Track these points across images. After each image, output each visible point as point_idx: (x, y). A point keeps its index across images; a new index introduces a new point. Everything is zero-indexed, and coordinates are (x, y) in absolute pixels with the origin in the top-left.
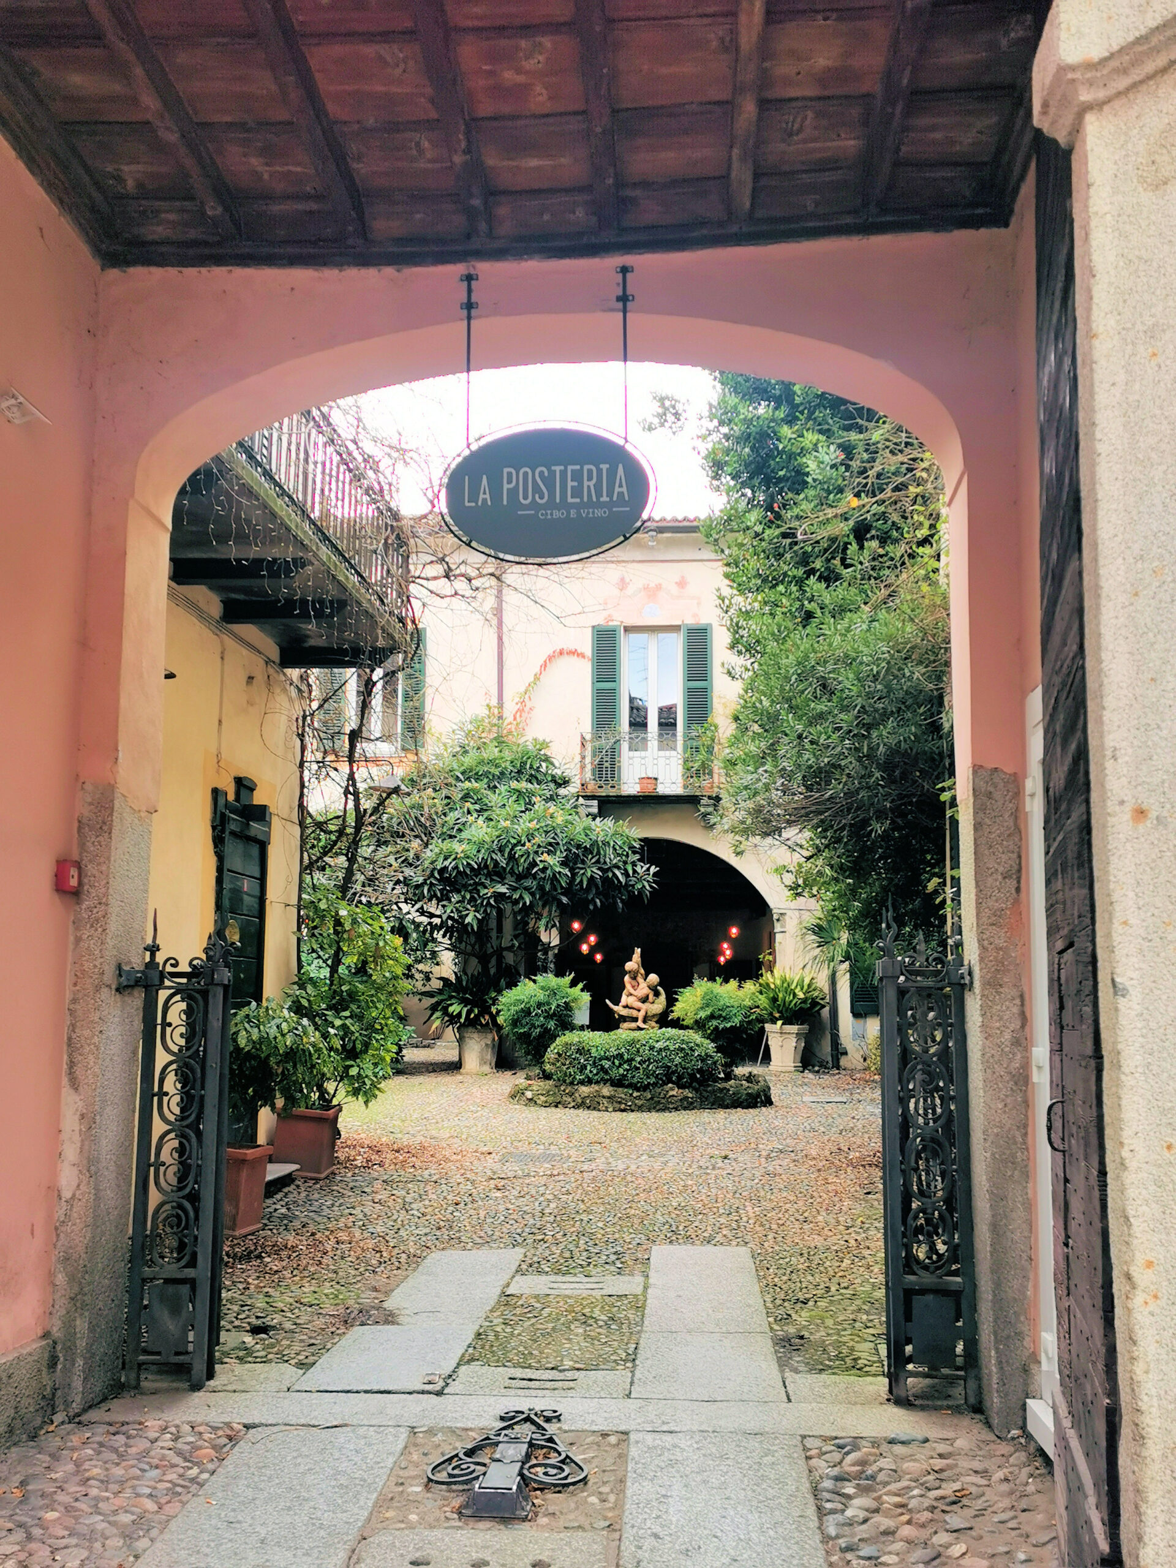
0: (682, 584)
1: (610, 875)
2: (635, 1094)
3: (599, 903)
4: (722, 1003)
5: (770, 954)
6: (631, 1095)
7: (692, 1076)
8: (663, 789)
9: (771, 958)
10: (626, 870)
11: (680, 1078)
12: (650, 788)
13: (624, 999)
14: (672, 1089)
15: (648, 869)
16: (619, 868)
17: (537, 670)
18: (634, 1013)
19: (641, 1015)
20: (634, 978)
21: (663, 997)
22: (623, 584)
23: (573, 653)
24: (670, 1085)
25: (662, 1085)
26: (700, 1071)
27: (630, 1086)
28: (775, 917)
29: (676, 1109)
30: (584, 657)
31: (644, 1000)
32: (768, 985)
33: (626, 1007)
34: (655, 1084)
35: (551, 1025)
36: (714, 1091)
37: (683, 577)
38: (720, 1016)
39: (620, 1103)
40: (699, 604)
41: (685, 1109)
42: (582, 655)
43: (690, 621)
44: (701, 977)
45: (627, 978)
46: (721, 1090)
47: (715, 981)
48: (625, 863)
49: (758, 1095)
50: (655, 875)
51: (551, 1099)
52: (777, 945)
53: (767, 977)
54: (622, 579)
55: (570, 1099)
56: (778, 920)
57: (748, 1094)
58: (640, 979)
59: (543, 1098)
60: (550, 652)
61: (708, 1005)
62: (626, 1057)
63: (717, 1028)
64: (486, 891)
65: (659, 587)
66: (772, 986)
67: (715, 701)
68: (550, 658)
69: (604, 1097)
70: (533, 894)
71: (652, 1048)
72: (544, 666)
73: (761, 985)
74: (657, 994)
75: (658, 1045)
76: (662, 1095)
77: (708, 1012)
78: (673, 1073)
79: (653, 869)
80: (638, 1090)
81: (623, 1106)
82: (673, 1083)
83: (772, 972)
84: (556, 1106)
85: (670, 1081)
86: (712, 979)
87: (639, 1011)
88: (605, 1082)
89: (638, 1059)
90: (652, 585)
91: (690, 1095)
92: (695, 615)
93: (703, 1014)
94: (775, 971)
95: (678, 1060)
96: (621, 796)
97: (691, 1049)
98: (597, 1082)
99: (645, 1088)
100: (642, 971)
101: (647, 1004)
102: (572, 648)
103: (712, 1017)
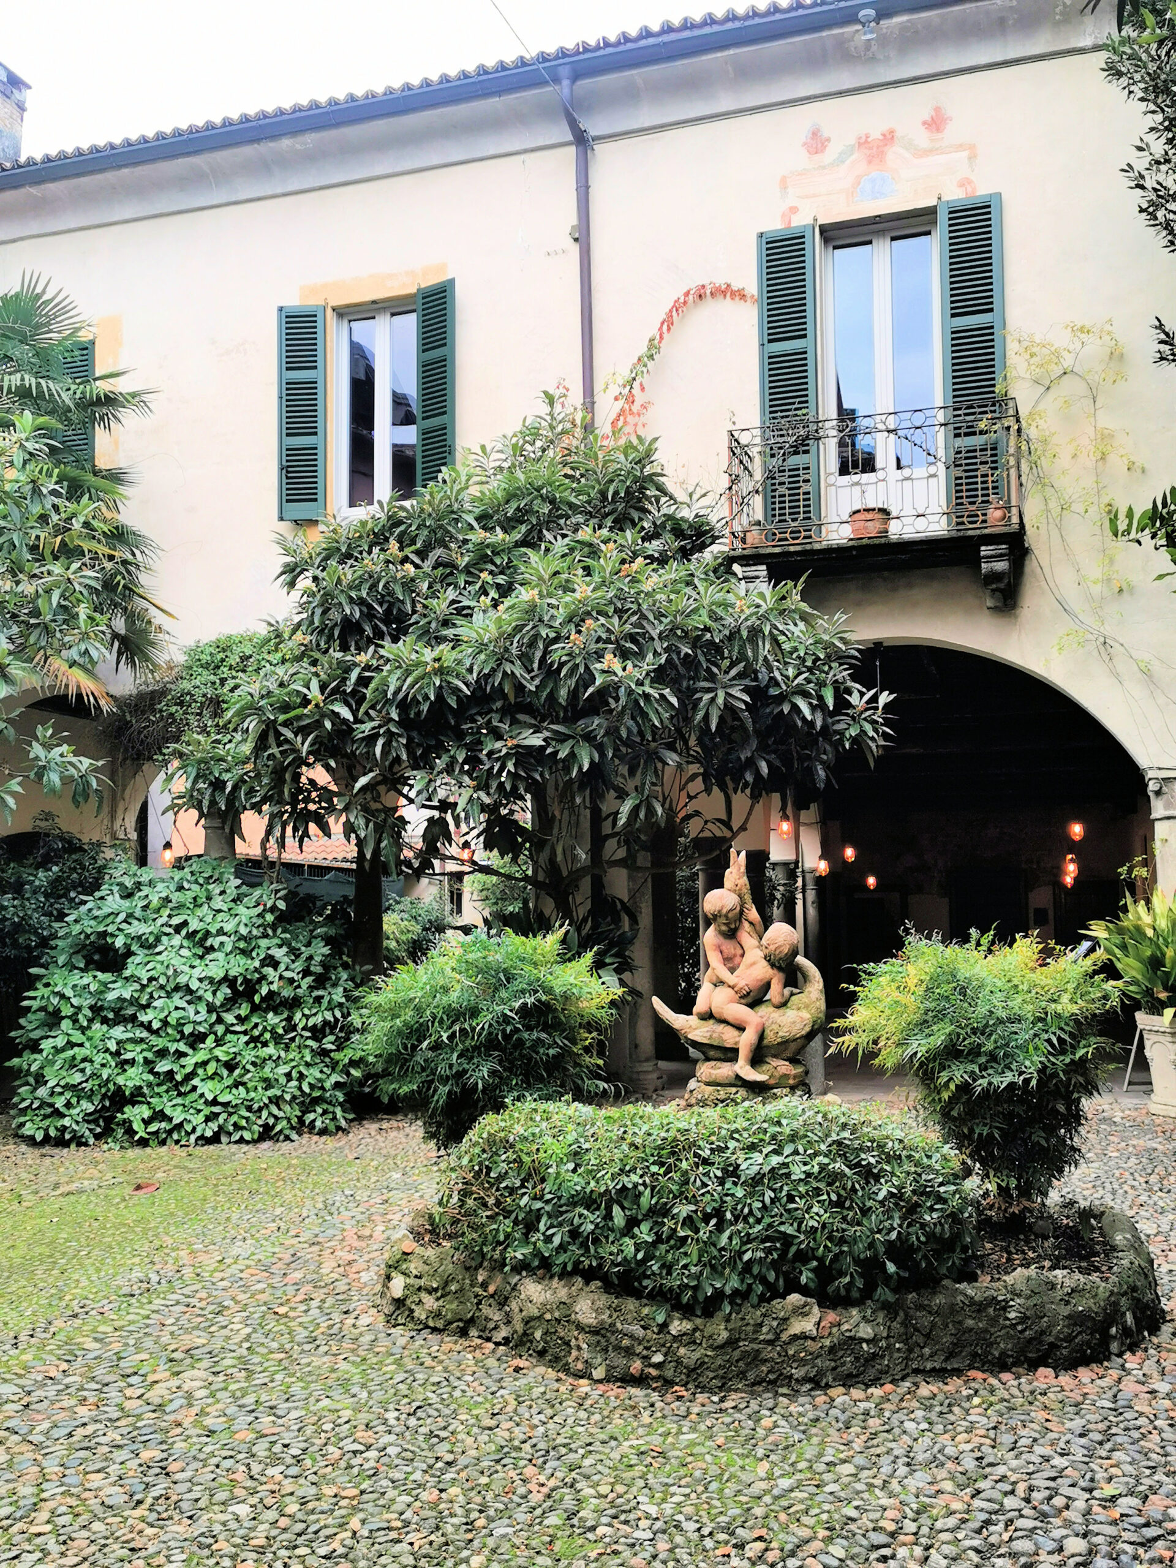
0: (936, 123)
1: (786, 709)
2: (677, 1326)
3: (764, 769)
4: (982, 1010)
5: (1145, 863)
6: (663, 1328)
7: (871, 1268)
8: (900, 530)
9: (1144, 872)
10: (821, 698)
11: (826, 1273)
12: (872, 529)
13: (706, 997)
14: (801, 1312)
15: (874, 699)
16: (805, 695)
17: (654, 332)
18: (728, 1036)
19: (746, 1042)
20: (731, 934)
21: (815, 989)
22: (817, 142)
23: (724, 292)
24: (795, 1298)
25: (763, 1299)
26: (899, 1250)
27: (660, 1296)
28: (1152, 786)
29: (817, 1383)
30: (743, 297)
31: (755, 998)
32: (1139, 929)
33: (708, 1016)
34: (740, 1297)
35: (481, 1073)
36: (953, 1309)
37: (937, 110)
38: (975, 1052)
39: (629, 1352)
40: (972, 158)
41: (848, 1381)
42: (741, 295)
43: (954, 194)
44: (925, 929)
45: (709, 937)
46: (979, 1307)
47: (966, 939)
48: (821, 684)
49: (1112, 1314)
50: (887, 707)
51: (451, 1307)
52: (1158, 845)
53: (1137, 914)
54: (815, 134)
55: (496, 1316)
56: (1158, 793)
57: (1076, 1319)
58: (746, 937)
59: (430, 1302)
60: (679, 294)
61: (940, 1015)
62: (646, 1200)
63: (964, 1088)
64: (498, 745)
65: (889, 137)
66: (1150, 933)
67: (1012, 347)
68: (679, 307)
69: (580, 1327)
70: (600, 748)
71: (732, 1172)
72: (668, 322)
73: (1121, 931)
74: (793, 977)
75: (752, 1164)
76: (765, 1334)
77: (938, 1039)
78: (803, 1257)
79: (885, 698)
80: (687, 1311)
81: (636, 1366)
82: (805, 1291)
83: (1148, 902)
84: (463, 1333)
85: (793, 1286)
86: (957, 934)
87: (741, 1029)
88: (589, 1275)
89: (683, 1210)
90: (876, 135)
91: (866, 1331)
92: (964, 183)
93: (920, 1046)
94: (1156, 900)
95: (818, 1214)
96: (813, 552)
97: (870, 1175)
98: (564, 1275)
99: (710, 1307)
100: (753, 914)
101: (764, 1010)
102: (720, 281)
103: (951, 1052)
